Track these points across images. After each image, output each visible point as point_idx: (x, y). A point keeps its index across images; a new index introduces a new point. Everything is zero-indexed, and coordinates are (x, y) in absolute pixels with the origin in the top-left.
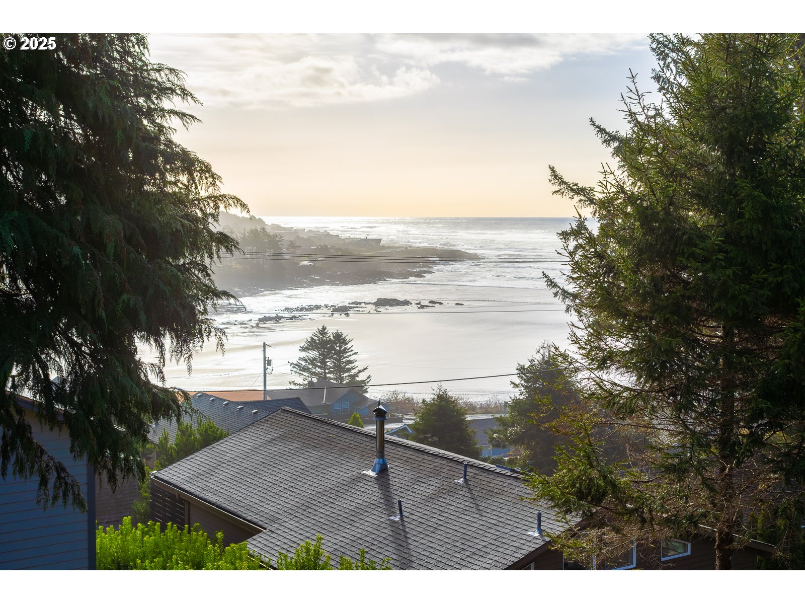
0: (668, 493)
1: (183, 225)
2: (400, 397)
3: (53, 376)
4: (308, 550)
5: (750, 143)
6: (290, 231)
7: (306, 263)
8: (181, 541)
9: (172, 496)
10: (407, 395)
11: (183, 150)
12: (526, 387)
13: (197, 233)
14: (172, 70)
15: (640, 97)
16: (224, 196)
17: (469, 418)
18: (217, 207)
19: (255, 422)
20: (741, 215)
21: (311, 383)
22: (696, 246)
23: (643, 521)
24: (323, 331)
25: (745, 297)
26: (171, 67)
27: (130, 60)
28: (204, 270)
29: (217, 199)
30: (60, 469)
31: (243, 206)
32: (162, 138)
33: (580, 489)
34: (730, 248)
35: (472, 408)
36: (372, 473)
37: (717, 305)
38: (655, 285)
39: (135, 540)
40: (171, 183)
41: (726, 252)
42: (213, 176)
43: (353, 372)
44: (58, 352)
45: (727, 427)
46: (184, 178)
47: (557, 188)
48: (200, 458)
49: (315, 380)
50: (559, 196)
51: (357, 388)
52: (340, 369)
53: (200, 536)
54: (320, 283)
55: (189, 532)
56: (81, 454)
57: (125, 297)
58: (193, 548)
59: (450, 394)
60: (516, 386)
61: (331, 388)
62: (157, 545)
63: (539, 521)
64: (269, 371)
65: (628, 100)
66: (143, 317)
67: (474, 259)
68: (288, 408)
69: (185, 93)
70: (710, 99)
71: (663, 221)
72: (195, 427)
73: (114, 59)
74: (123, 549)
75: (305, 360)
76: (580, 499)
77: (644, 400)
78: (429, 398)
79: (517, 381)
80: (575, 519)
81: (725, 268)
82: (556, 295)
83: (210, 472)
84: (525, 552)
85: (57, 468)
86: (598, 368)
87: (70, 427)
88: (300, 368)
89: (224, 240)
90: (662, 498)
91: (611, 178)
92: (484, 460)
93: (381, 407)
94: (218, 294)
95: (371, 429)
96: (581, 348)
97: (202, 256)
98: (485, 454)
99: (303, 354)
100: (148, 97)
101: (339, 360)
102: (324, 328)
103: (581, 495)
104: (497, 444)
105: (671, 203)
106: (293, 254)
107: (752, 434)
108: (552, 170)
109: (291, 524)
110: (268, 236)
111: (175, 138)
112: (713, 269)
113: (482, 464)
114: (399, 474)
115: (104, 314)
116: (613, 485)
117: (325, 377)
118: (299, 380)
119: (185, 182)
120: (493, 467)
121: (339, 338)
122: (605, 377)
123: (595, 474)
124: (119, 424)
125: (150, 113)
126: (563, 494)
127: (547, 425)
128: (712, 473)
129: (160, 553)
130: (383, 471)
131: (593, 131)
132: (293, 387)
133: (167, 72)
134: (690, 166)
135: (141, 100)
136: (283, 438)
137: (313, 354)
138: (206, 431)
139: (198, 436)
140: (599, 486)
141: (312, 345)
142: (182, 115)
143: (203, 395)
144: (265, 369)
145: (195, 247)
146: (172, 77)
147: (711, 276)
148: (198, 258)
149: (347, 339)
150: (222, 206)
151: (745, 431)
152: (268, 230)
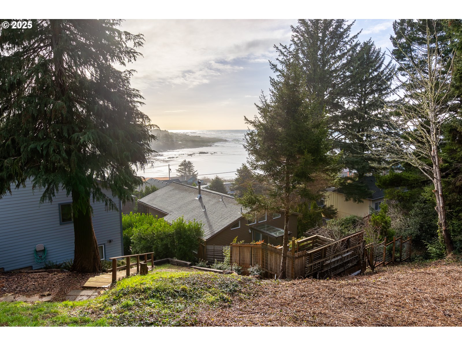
0: (272, 202)
1: (141, 133)
2: (206, 178)
3: (106, 175)
4: (180, 219)
5: (293, 110)
6: (176, 134)
7: (180, 143)
8: (146, 217)
9: (144, 206)
10: (208, 178)
11: (141, 112)
12: (239, 175)
13: (145, 135)
14: (137, 90)
15: (264, 97)
16: (153, 125)
17: (224, 183)
18: (151, 128)
19: (167, 185)
20: (290, 129)
21: (182, 175)
22: (279, 137)
23: (266, 209)
24: (185, 161)
25: (291, 150)
26: (137, 89)
27: (125, 87)
28: (148, 145)
29: (151, 126)
30: (110, 200)
31: (158, 127)
32: (135, 109)
33: (249, 201)
34: (287, 137)
35: (225, 181)
36: (198, 199)
37: (284, 153)
38: (269, 147)
39: (133, 218)
40: (137, 121)
41: (286, 138)
42: (149, 119)
43: (193, 172)
44: (107, 168)
45: (288, 184)
46: (141, 120)
47: (246, 122)
48: (151, 196)
49: (183, 174)
50: (247, 124)
51: (195, 176)
52: (190, 171)
53: (151, 216)
54: (184, 148)
55: (148, 215)
56: (115, 196)
57: (125, 153)
58: (150, 220)
59: (219, 177)
60: (237, 174)
61: (187, 176)
62: (140, 219)
63: (241, 210)
64: (170, 172)
65: (261, 98)
66: (130, 158)
67: (226, 141)
68: (174, 182)
69: (141, 97)
70: (282, 98)
71: (270, 130)
72: (150, 187)
73: (120, 87)
74: (131, 220)
75: (180, 169)
76: (249, 204)
77: (265, 177)
78: (214, 178)
79: (237, 173)
80: (249, 210)
81: (286, 143)
82: (246, 150)
83: (154, 199)
84: (238, 218)
85: (109, 200)
86: (254, 169)
87: (111, 188)
88: (178, 171)
89: (153, 137)
90: (270, 203)
91: (257, 119)
92: (228, 194)
93: (199, 181)
94: (152, 151)
95: (197, 187)
96: (250, 164)
97: (147, 141)
98: (229, 193)
99: (180, 167)
100: (130, 98)
101: (189, 169)
102: (185, 160)
103: (249, 203)
104: (232, 190)
105: (272, 125)
106: (177, 140)
107: (293, 186)
108: (245, 117)
109: (176, 212)
110: (170, 135)
111: (139, 109)
112: (283, 143)
113: (227, 195)
114: (205, 199)
115: (119, 158)
116: (258, 199)
117: (186, 173)
118: (179, 174)
119: (142, 121)
120: (229, 196)
121: (189, 163)
122: (256, 172)
123: (253, 197)
124: (126, 187)
125: (131, 102)
126: (245, 203)
127: (241, 185)
128: (284, 195)
129: (141, 221)
130: (200, 198)
131: (255, 106)
132: (177, 176)
133: (136, 91)
134: (277, 116)
135: (129, 99)
136: (173, 190)
137: (182, 167)
138: (153, 188)
139: (151, 190)
140: (254, 200)
141: (182, 165)
142: (140, 103)
143: (152, 179)
144: (169, 172)
145: (145, 139)
146: (137, 92)
147: (283, 145)
148: (146, 142)
149: (192, 163)
150: (152, 127)
151: (291, 185)
152: (170, 134)
